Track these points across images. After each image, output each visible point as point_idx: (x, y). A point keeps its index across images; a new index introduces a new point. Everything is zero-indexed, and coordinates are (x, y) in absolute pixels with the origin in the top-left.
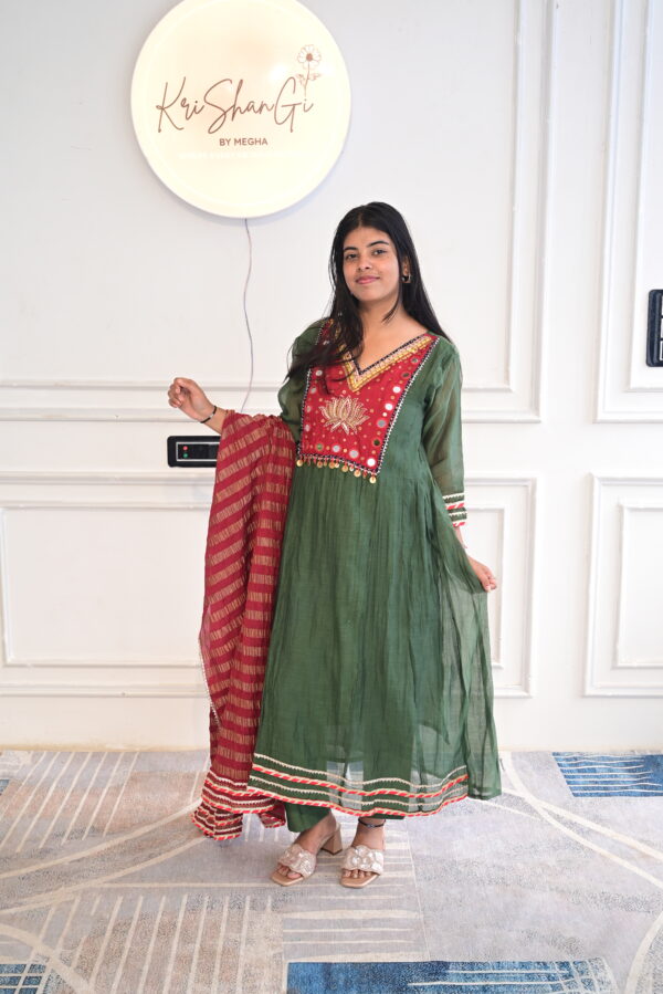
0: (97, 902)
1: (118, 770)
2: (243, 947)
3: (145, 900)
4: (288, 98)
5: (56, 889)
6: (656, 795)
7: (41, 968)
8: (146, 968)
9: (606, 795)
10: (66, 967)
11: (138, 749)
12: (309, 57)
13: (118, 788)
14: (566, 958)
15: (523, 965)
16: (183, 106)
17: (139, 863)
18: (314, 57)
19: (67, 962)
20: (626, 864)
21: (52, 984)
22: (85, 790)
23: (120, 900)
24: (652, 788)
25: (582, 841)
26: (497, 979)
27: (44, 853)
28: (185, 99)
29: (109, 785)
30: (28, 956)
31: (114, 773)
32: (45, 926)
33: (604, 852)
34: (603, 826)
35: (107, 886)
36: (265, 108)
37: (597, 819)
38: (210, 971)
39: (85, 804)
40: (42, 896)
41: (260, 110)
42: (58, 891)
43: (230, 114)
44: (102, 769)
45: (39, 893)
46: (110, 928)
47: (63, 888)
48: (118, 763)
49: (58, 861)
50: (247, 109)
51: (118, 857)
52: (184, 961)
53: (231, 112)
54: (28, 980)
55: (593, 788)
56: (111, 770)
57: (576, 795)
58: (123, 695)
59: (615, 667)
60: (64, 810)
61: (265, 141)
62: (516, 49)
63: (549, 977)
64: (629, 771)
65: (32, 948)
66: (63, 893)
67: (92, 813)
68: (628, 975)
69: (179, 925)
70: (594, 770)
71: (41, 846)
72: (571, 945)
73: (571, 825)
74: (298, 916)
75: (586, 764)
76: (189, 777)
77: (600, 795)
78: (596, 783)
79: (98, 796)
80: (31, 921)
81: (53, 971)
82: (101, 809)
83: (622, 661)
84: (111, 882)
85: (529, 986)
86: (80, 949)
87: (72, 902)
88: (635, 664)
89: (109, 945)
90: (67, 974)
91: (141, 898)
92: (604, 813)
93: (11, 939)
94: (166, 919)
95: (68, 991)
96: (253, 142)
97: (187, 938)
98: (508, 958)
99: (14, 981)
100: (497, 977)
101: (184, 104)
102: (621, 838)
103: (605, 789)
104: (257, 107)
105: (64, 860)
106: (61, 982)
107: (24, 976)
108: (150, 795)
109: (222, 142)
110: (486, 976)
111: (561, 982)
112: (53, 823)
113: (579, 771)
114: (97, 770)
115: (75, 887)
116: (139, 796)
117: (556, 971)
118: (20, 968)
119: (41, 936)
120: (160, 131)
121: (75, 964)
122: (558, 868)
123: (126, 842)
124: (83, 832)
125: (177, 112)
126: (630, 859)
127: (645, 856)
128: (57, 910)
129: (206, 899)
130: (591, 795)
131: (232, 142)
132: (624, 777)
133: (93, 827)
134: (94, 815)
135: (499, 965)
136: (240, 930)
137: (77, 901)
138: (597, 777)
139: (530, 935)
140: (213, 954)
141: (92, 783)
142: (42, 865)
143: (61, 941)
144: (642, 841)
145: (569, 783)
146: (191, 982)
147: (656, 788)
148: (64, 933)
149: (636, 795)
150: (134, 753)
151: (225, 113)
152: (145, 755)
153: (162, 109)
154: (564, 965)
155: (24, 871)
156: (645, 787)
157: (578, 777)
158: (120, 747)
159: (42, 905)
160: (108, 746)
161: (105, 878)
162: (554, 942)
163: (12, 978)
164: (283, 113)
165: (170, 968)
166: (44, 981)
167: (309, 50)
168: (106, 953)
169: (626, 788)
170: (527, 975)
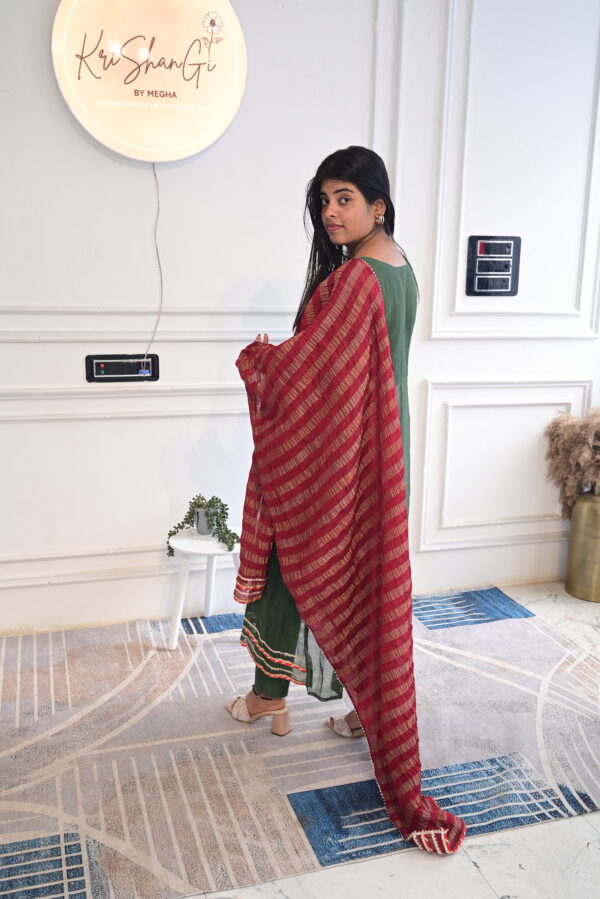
0: (95, 768)
1: (53, 649)
2: (241, 787)
3: (137, 760)
4: (194, 58)
5: (52, 762)
6: (485, 622)
7: (75, 836)
8: (169, 820)
9: (452, 626)
10: (96, 831)
11: (62, 629)
12: (213, 23)
13: (61, 665)
14: (492, 756)
15: (465, 767)
16: (101, 57)
17: (114, 728)
18: (216, 23)
19: (96, 826)
20: (493, 677)
21: (93, 849)
22: (32, 670)
23: (114, 764)
24: (480, 616)
25: (454, 663)
26: (452, 781)
27: (23, 732)
28: (102, 51)
29: (51, 663)
30: (57, 827)
31: (51, 652)
32: (59, 796)
33: (473, 669)
34: (462, 649)
35: (95, 752)
36: (174, 65)
37: (453, 645)
38: (226, 813)
39: (39, 681)
40: (41, 770)
41: (171, 66)
42: (54, 764)
43: (143, 68)
44: (39, 650)
45: (38, 768)
46: (118, 789)
47: (56, 760)
48: (51, 643)
49: (39, 737)
50: (159, 65)
51: (94, 726)
52: (198, 808)
53: (145, 66)
54: (68, 849)
55: (439, 622)
56: (48, 650)
57: (430, 628)
58: (50, 584)
59: (440, 528)
60: (22, 690)
61: (174, 95)
62: (375, 33)
63: (489, 773)
64: (457, 605)
65: (57, 819)
66: (60, 765)
67: (49, 691)
68: (540, 762)
69: (178, 777)
70: (432, 608)
71: (17, 725)
72: (489, 745)
73: (440, 652)
74: (273, 754)
75: (425, 603)
76: (120, 648)
77: (447, 626)
78: (439, 617)
79: (48, 674)
80: (43, 793)
81: (87, 837)
82: (55, 685)
83: (446, 524)
84: (98, 748)
85: (478, 782)
86: (101, 812)
87: (73, 771)
88: (455, 525)
89: (126, 806)
90: (101, 836)
91: (133, 759)
92: (457, 639)
93: (32, 814)
94: (165, 773)
95: (110, 852)
96: (164, 95)
97: (191, 788)
98: (451, 762)
99: (56, 852)
100: (452, 779)
101: (102, 55)
102: (479, 657)
103: (448, 621)
104: (167, 64)
105: (46, 735)
106: (100, 846)
107: (62, 845)
108: (94, 667)
109: (137, 93)
110: (442, 780)
111: (499, 775)
112: (18, 703)
113: (423, 609)
114: (35, 651)
115: (68, 758)
116: (84, 670)
117: (489, 767)
118: (55, 839)
119: (61, 807)
120: (79, 78)
121: (104, 826)
122: (448, 687)
123: (94, 711)
124: (50, 708)
125: (95, 62)
126: (493, 672)
127: (503, 669)
128: (63, 780)
129: (189, 750)
130: (440, 627)
131: (145, 93)
132: (457, 611)
133: (56, 702)
134: (52, 691)
135: (447, 769)
136: (231, 774)
137: (77, 769)
138: (437, 613)
139: (457, 742)
140: (220, 797)
141: (35, 663)
142: (28, 743)
143: (80, 807)
144: (494, 658)
145: (420, 619)
146: (214, 826)
147: (483, 617)
148: (79, 800)
149: (472, 623)
150: (60, 632)
151: (139, 67)
152: (70, 633)
153: (82, 58)
154: (493, 761)
155: (13, 751)
156: (474, 617)
157: (424, 614)
158: (46, 629)
159: (45, 778)
160: (35, 629)
161: (92, 746)
162: (476, 745)
163: (52, 850)
164: (190, 71)
165: (190, 816)
166: (83, 847)
167: (213, 16)
168: (127, 813)
169: (462, 619)
170: (472, 773)
